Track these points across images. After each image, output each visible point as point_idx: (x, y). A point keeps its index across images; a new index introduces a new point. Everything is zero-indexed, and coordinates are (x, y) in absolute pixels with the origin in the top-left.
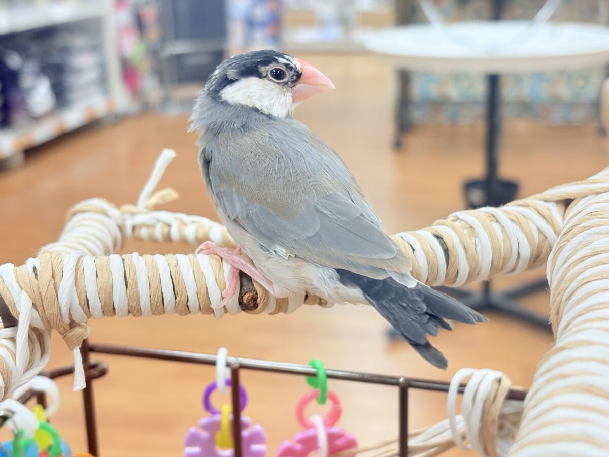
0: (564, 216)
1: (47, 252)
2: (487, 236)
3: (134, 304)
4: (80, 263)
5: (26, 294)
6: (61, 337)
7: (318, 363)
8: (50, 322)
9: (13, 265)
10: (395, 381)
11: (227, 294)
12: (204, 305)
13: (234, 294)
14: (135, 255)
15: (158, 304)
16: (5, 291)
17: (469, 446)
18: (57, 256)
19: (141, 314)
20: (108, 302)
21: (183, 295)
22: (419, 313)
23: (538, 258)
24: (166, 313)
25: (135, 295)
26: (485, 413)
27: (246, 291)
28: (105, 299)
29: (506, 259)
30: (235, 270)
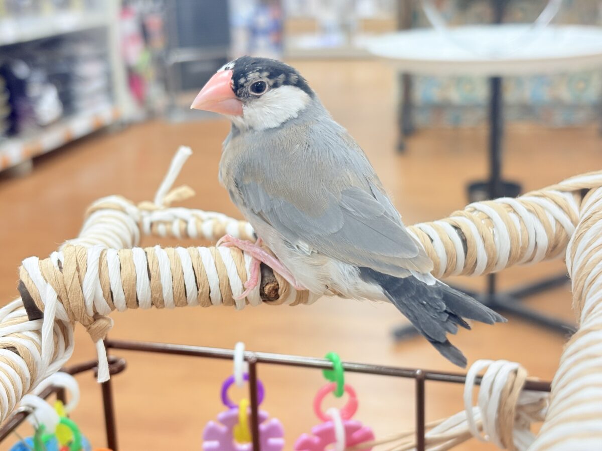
0: (580, 205)
1: (71, 246)
2: (505, 227)
3: (157, 296)
4: (103, 256)
5: (51, 287)
6: (85, 329)
7: (335, 356)
8: (75, 315)
9: (38, 258)
10: (411, 373)
11: (249, 286)
12: (226, 296)
13: (255, 286)
14: (158, 247)
15: (181, 295)
16: (31, 283)
17: (486, 437)
18: (81, 249)
19: (164, 306)
20: (131, 294)
21: (206, 286)
22: (438, 311)
23: (556, 248)
24: (189, 304)
25: (158, 286)
26: (502, 404)
27: (267, 282)
28: (129, 291)
29: (524, 249)
30: (256, 262)
